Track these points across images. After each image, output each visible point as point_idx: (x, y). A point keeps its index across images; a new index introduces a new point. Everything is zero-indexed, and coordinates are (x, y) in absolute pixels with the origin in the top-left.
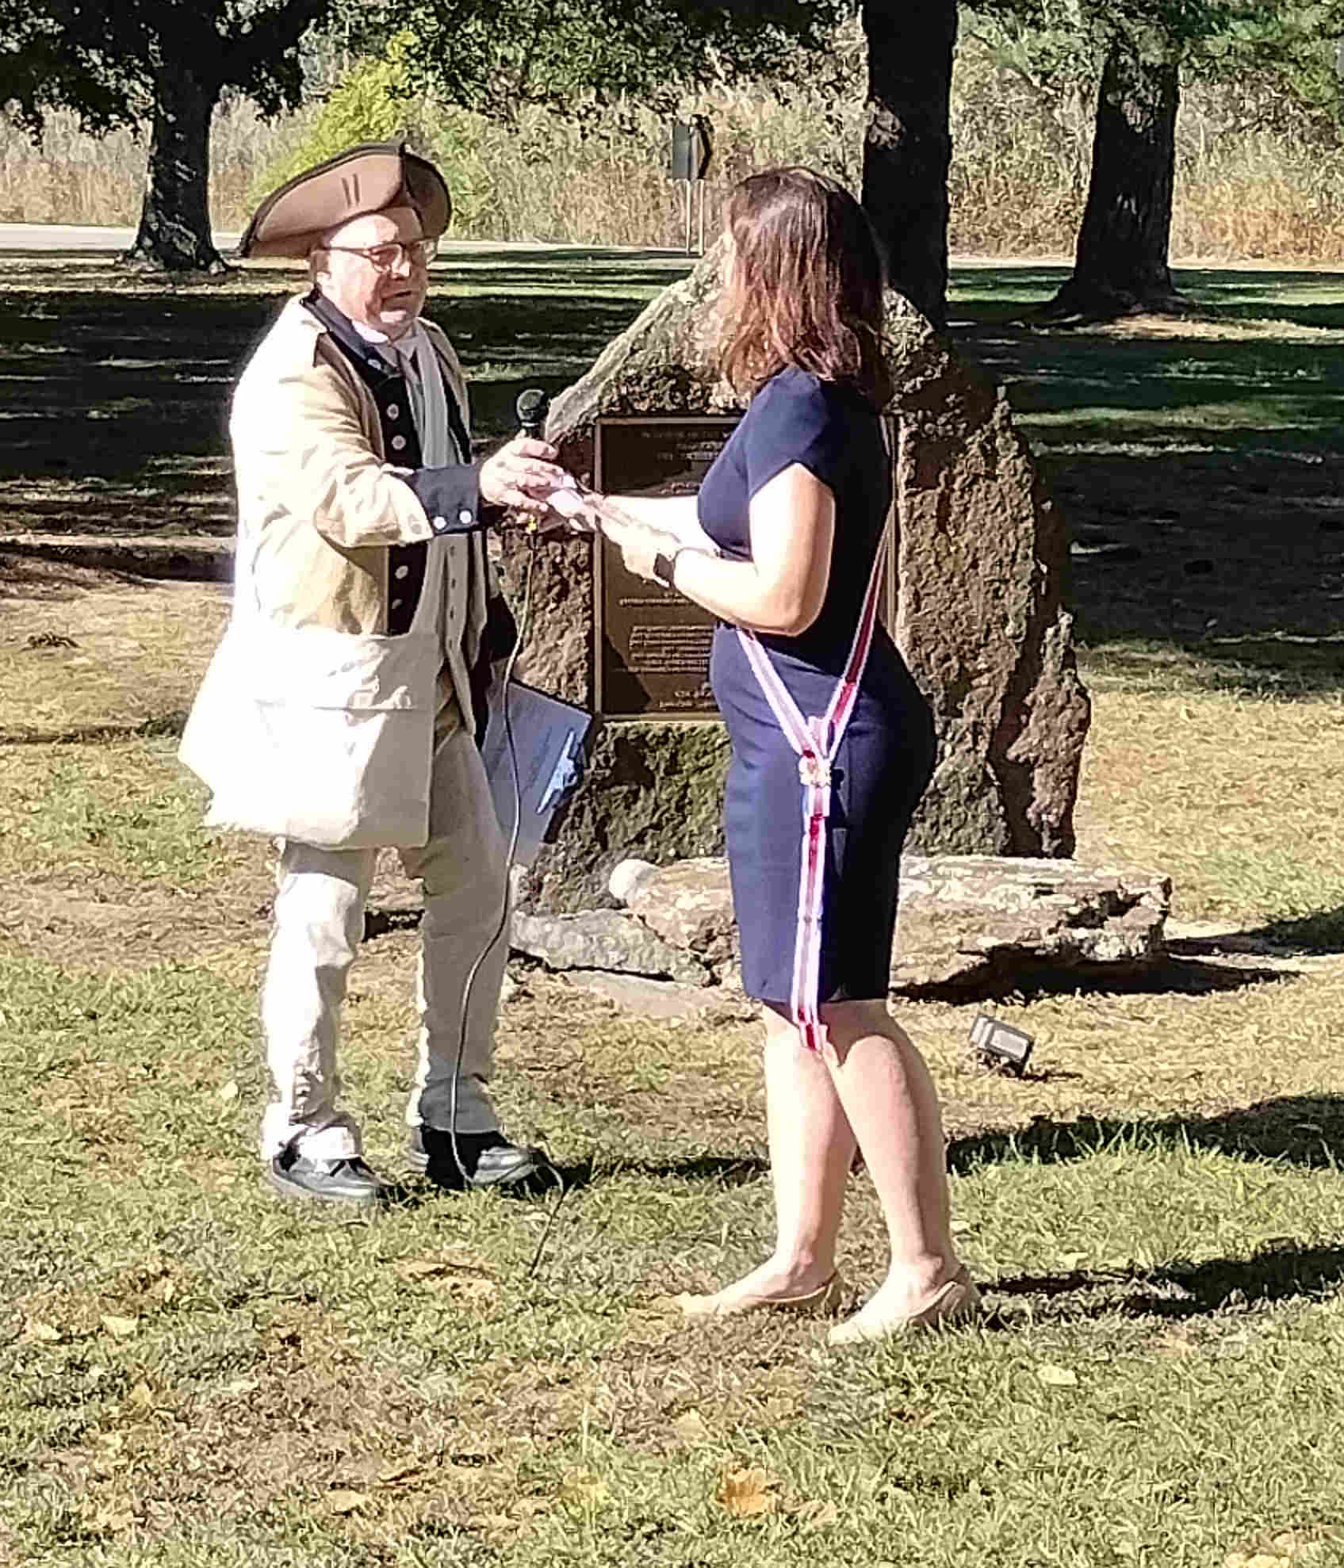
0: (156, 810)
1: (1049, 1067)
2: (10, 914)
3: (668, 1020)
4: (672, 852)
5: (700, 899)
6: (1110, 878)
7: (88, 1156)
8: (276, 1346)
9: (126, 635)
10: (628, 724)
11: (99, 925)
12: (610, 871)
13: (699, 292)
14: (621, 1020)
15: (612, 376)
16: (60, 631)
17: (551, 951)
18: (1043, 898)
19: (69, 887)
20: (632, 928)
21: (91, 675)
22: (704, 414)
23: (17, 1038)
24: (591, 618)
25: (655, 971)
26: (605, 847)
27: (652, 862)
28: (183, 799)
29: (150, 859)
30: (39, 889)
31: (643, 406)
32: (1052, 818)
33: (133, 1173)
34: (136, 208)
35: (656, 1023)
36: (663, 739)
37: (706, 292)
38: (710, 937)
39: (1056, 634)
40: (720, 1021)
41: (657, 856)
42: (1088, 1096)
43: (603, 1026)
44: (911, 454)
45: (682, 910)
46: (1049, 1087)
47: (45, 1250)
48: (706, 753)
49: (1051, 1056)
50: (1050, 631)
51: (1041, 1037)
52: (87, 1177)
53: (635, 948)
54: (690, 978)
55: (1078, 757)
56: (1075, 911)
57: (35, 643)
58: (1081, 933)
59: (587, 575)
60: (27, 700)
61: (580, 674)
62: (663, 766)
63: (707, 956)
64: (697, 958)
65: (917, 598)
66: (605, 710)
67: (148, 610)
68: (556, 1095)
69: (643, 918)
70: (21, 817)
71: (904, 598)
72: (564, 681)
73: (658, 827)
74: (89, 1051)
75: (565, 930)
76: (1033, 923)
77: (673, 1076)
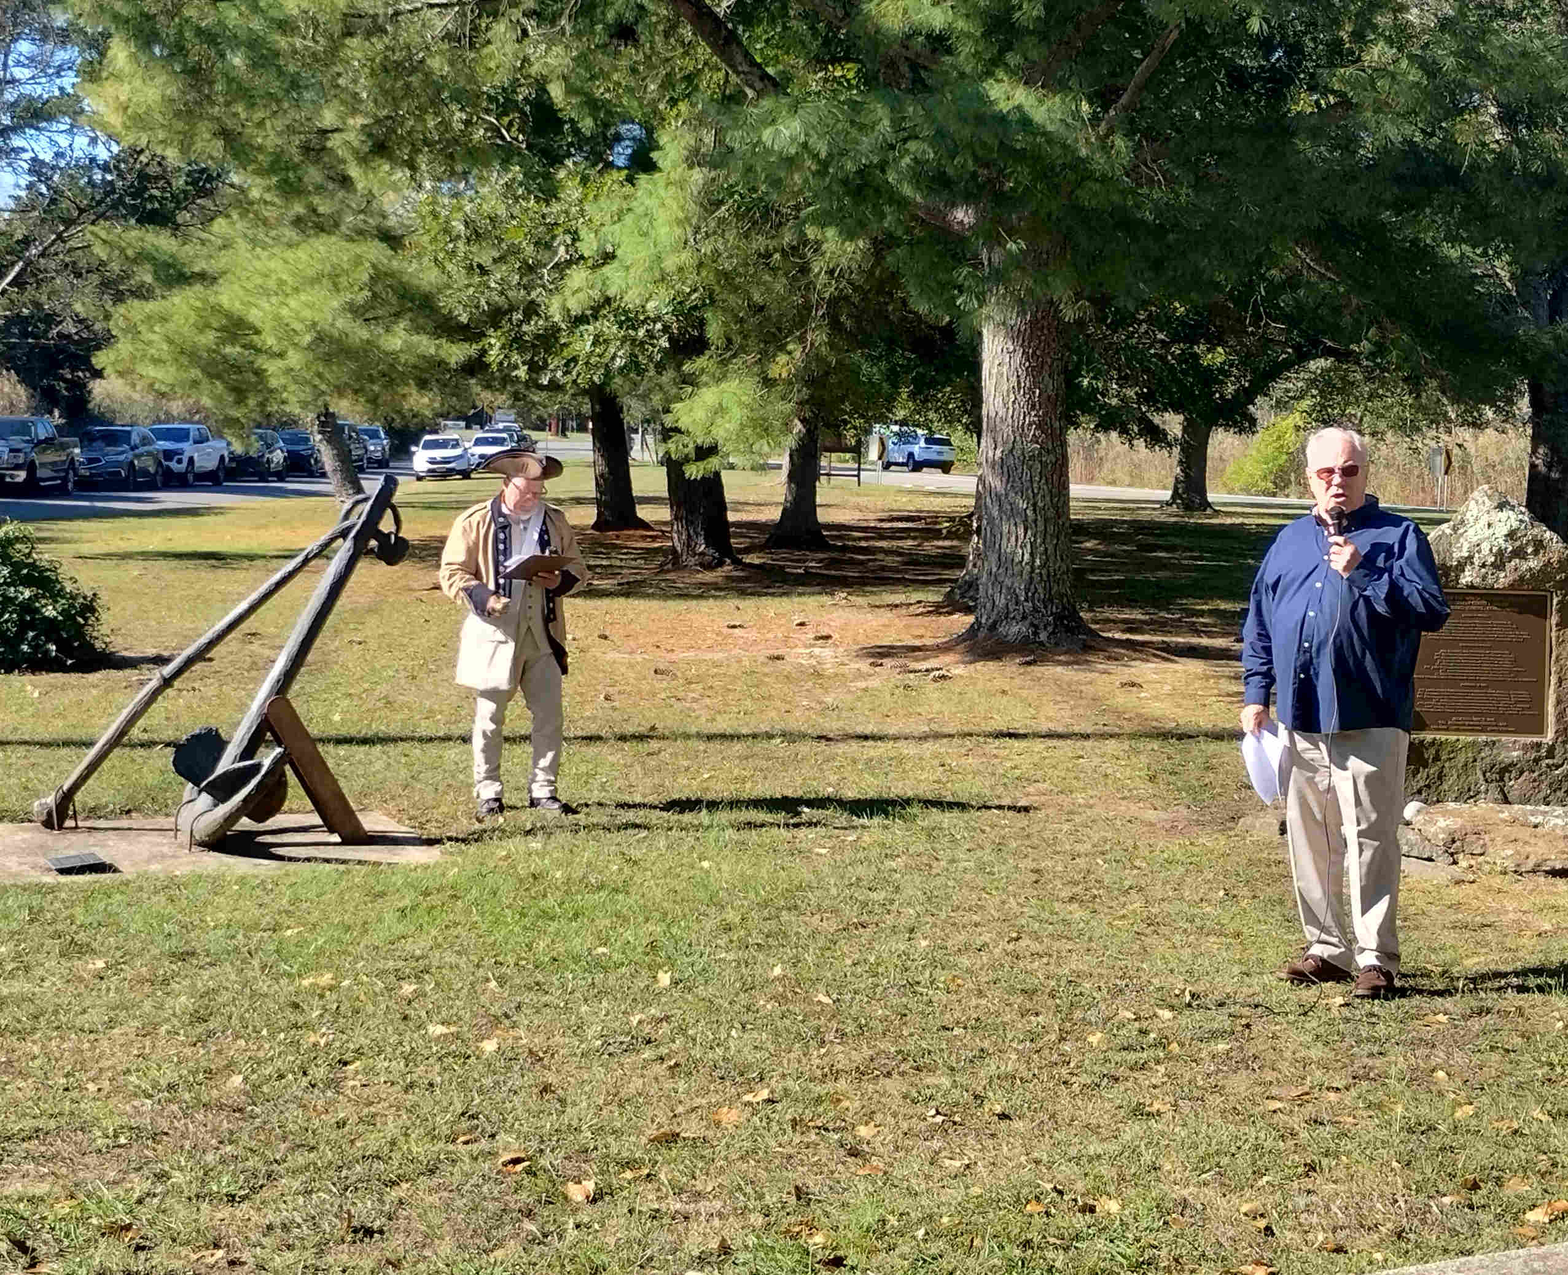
3: (1432, 881)
4: (1435, 800)
5: (1448, 823)
7: (1148, 931)
8: (1240, 1028)
9: (1167, 683)
11: (1154, 822)
13: (1455, 529)
16: (1139, 681)
19: (1139, 803)
20: (1414, 835)
21: (1150, 702)
22: (1457, 588)
25: (1426, 857)
27: (1425, 804)
29: (1178, 791)
30: (1124, 803)
33: (1170, 941)
34: (1171, 481)
35: (1426, 882)
36: (1433, 744)
37: (1459, 528)
38: (1454, 841)
40: (1457, 883)
41: (1427, 801)
44: (1558, 611)
45: (1440, 829)
47: (1128, 976)
48: (1452, 752)
52: (1148, 940)
53: (1416, 845)
54: (1443, 861)
57: (1123, 685)
62: (1432, 757)
63: (1452, 851)
64: (1447, 852)
65: (1560, 681)
69: (1420, 831)
70: (1116, 768)
71: (1554, 680)
73: (1428, 786)
74: (1148, 882)
77: (1433, 908)
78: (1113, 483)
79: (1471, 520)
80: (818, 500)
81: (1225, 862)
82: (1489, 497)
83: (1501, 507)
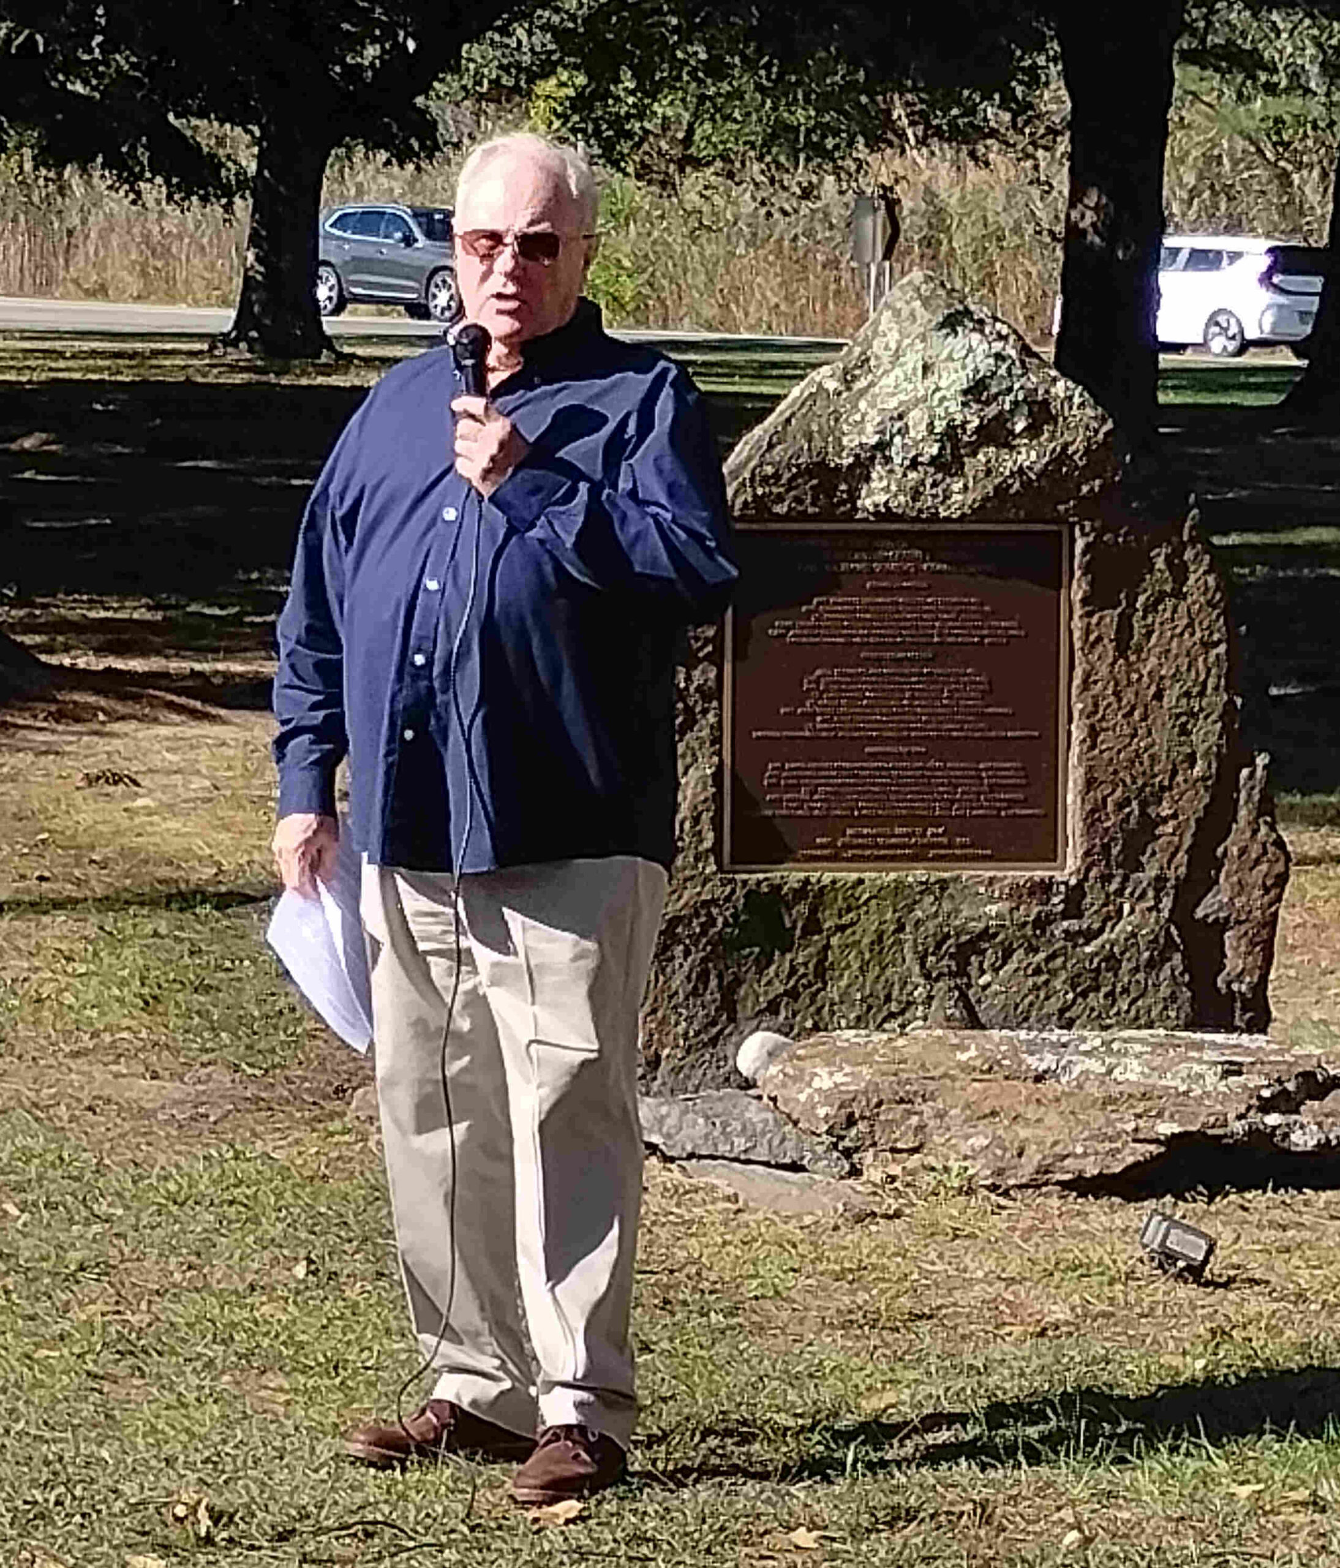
0: (221, 975)
1: (1232, 1273)
2: (45, 1091)
3: (799, 1217)
4: (809, 1024)
5: (839, 1078)
6: (1309, 1056)
7: (120, 1371)
9: (198, 772)
10: (761, 876)
11: (149, 1106)
12: (738, 1046)
13: (848, 379)
14: (744, 1217)
15: (747, 475)
16: (121, 766)
17: (669, 1136)
18: (1232, 1079)
19: (116, 1062)
20: (760, 1110)
21: (155, 818)
22: (852, 520)
23: (44, 1234)
24: (719, 753)
25: (787, 1160)
26: (732, 1019)
27: (787, 1035)
28: (254, 961)
29: (213, 1029)
30: (81, 1063)
31: (781, 509)
32: (1244, 988)
33: (172, 1390)
35: (786, 1220)
36: (801, 892)
37: (855, 378)
38: (851, 1121)
39: (1252, 776)
40: (859, 1219)
41: (792, 1028)
42: (1275, 1306)
43: (725, 1224)
44: (1087, 569)
45: (819, 1090)
46: (1231, 1296)
47: (62, 1479)
48: (849, 910)
49: (1235, 1259)
50: (1245, 772)
51: (1226, 1237)
53: (764, 1133)
54: (825, 1170)
55: (1275, 915)
56: (1266, 1093)
57: (91, 780)
58: (1273, 1119)
59: (715, 704)
60: (78, 847)
61: (706, 817)
62: (800, 925)
63: (847, 1143)
64: (835, 1146)
65: (1093, 733)
66: (733, 861)
67: (224, 744)
68: (666, 1302)
69: (774, 1100)
70: (64, 980)
71: (1078, 732)
72: (687, 825)
73: (793, 994)
74: (126, 1250)
75: (686, 1112)
76: (1219, 1107)
77: (803, 1281)
78: (100, 291)
79: (886, 359)
81: (315, 1195)
82: (926, 302)
83: (951, 323)
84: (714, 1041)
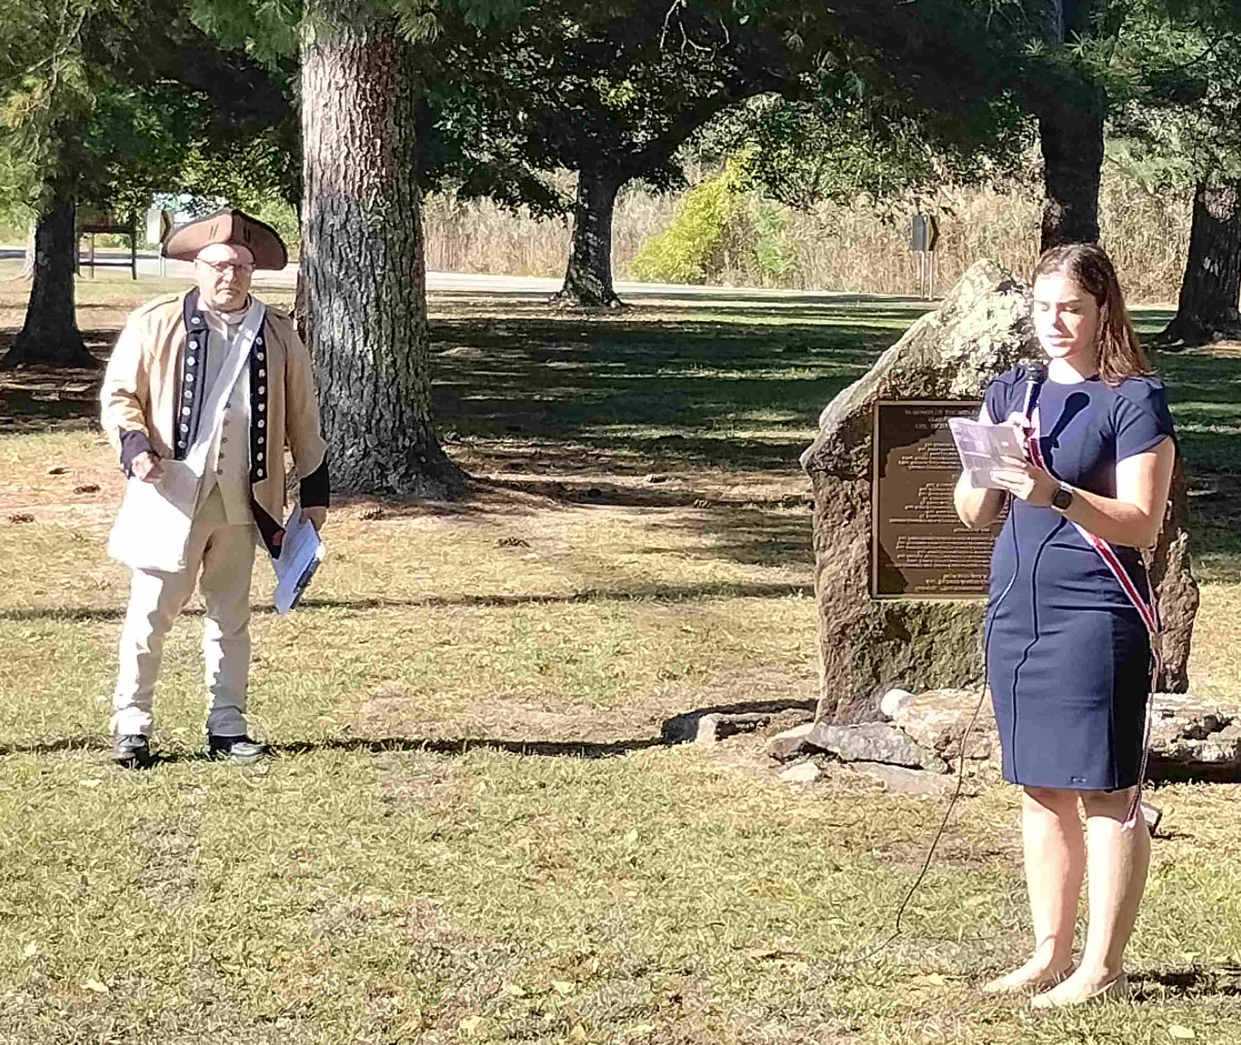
0: (582, 654)
1: (1172, 830)
2: (488, 718)
3: (920, 795)
4: (922, 686)
5: (941, 716)
6: (1212, 707)
7: (541, 876)
8: (666, 1003)
9: (561, 539)
10: (894, 601)
11: (545, 727)
12: (882, 697)
13: (944, 320)
14: (888, 795)
15: (886, 372)
16: (518, 536)
17: (843, 748)
18: (1168, 719)
19: (526, 702)
20: (895, 734)
21: (539, 565)
22: (946, 399)
23: (494, 798)
24: (871, 531)
25: (911, 763)
26: (878, 681)
27: (910, 691)
28: (600, 646)
29: (579, 684)
30: (506, 703)
31: (906, 393)
32: (1173, 667)
33: (571, 888)
34: (562, 266)
35: (912, 797)
36: (918, 611)
37: (948, 319)
38: (948, 741)
39: (1177, 546)
40: (953, 796)
41: (912, 687)
42: (1197, 850)
43: (877, 798)
45: (930, 724)
46: (1172, 843)
47: (514, 937)
48: (945, 621)
49: (1173, 823)
50: (1173, 544)
51: (1166, 811)
52: (541, 890)
53: (898, 748)
54: (933, 768)
55: (1191, 626)
56: (1188, 728)
57: (502, 543)
58: (1193, 743)
59: (868, 503)
60: (497, 581)
61: (863, 567)
62: (917, 629)
63: (946, 754)
64: (939, 755)
66: (879, 593)
67: (575, 523)
68: (847, 842)
69: (903, 728)
70: (495, 656)
72: (853, 572)
73: (914, 668)
74: (540, 808)
75: (852, 735)
76: (1160, 736)
77: (924, 832)
79: (966, 307)
80: (77, 300)
82: (989, 275)
83: (1004, 288)
84: (868, 695)
